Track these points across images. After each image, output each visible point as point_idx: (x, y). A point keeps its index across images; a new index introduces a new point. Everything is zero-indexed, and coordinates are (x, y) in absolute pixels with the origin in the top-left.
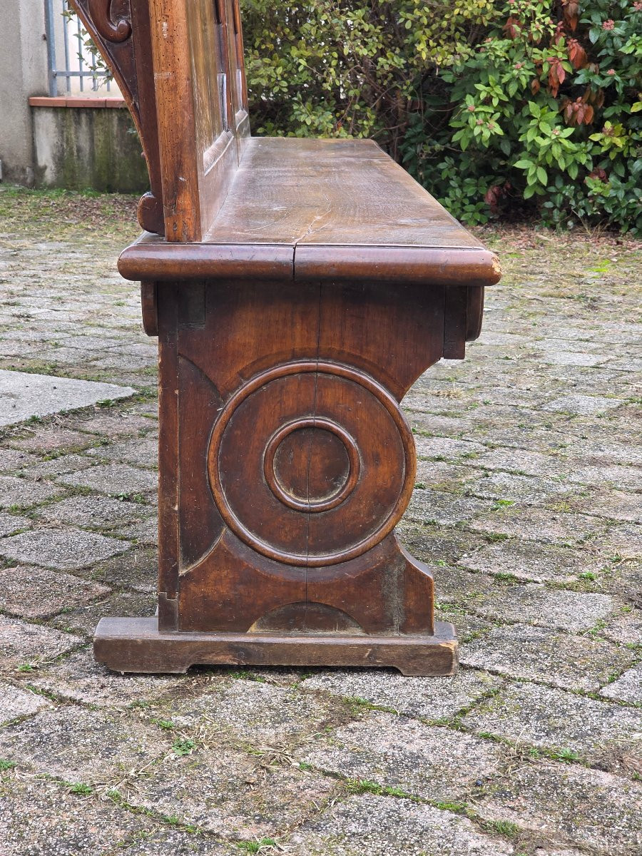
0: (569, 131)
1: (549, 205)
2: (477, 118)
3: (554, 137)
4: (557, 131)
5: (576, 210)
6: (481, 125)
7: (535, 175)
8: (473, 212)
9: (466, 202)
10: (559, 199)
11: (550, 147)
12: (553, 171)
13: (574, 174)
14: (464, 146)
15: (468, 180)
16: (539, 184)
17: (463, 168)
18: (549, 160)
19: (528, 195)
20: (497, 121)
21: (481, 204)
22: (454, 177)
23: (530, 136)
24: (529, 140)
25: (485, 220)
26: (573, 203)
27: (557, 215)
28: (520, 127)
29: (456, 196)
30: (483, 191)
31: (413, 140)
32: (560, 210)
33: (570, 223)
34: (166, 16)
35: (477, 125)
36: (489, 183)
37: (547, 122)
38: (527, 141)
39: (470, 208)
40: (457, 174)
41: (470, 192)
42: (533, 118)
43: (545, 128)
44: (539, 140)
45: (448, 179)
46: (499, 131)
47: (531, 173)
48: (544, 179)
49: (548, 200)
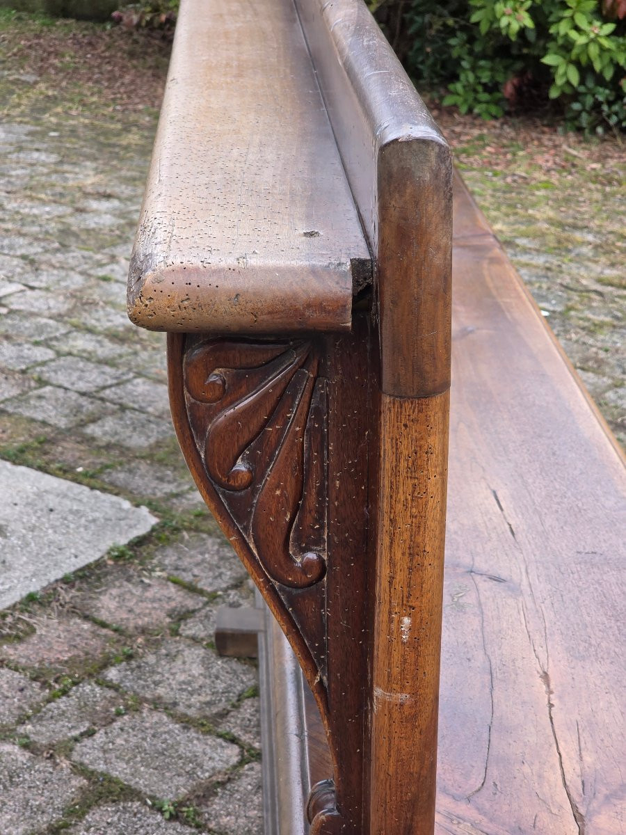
0: (610, 27)
1: (576, 106)
2: (505, 6)
3: (592, 36)
4: (596, 28)
5: (609, 116)
6: (510, 15)
7: (565, 74)
8: (487, 102)
9: (480, 88)
10: (589, 101)
11: (587, 45)
12: (585, 70)
13: (608, 75)
14: (484, 28)
15: (482, 63)
16: (568, 83)
17: (478, 48)
18: (584, 60)
19: (554, 94)
20: (528, 11)
21: (498, 95)
22: (466, 57)
23: (563, 28)
24: (562, 32)
25: (500, 114)
26: (605, 108)
27: (585, 120)
28: (551, 13)
29: (468, 81)
30: (500, 78)
31: (421, 9)
32: (589, 113)
33: (600, 130)
34: (410, 607)
35: (504, 14)
36: (506, 68)
37: (583, 13)
38: (558, 33)
39: (484, 96)
40: (471, 52)
41: (485, 77)
42: (569, 8)
43: (582, 21)
44: (573, 35)
45: (460, 59)
46: (529, 23)
47: (561, 71)
48: (574, 77)
49: (576, 100)
